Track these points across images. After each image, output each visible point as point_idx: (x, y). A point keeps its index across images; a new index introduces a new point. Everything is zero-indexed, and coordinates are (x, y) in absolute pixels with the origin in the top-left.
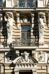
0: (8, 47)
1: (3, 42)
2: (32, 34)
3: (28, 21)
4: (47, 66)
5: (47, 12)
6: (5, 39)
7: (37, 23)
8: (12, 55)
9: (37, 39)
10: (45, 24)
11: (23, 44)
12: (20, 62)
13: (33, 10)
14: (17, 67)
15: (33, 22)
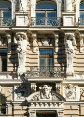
0: (19, 78)
1: (12, 72)
2: (56, 61)
3: (50, 44)
5: (77, 32)
6: (14, 67)
7: (63, 47)
9: (63, 68)
10: (76, 47)
11: (43, 74)
12: (38, 99)
13: (56, 29)
14: (33, 106)
15: (56, 45)
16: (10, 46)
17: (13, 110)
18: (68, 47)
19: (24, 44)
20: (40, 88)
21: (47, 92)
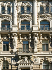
0: (14, 54)
1: (11, 51)
2: (30, 46)
3: (27, 38)
4: (40, 65)
5: (39, 33)
6: (12, 49)
7: (33, 40)
8: (16, 58)
9: (33, 49)
10: (38, 40)
11: (24, 52)
12: (22, 63)
13: (30, 32)
14: (20, 66)
15: (30, 39)
16: (10, 40)
17: (11, 67)
18: (35, 40)
19: (16, 39)
20: (23, 58)
21: (26, 60)
